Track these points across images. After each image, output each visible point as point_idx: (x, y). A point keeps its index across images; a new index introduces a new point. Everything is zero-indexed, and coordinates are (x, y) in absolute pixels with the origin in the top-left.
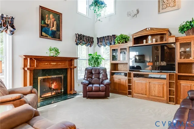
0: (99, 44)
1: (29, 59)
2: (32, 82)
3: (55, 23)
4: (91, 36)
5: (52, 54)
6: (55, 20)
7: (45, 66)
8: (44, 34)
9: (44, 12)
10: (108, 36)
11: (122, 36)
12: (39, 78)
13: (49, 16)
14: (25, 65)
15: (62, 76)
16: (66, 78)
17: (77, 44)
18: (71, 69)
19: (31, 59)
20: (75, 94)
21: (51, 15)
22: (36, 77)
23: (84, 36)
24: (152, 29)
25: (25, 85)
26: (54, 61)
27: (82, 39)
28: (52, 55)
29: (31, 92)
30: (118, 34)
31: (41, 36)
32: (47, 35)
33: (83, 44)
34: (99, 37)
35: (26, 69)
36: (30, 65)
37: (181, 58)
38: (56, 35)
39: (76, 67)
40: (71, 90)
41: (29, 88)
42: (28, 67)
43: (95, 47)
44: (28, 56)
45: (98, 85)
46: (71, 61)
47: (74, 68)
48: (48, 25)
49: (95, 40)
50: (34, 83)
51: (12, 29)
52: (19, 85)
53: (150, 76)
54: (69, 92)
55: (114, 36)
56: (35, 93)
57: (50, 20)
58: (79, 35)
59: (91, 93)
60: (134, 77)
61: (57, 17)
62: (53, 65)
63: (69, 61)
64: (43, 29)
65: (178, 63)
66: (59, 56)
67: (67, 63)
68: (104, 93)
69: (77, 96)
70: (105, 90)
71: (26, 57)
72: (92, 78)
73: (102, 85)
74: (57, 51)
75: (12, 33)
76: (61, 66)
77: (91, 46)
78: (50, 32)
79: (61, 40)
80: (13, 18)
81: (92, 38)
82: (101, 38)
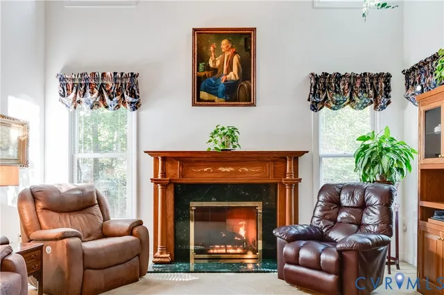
3: (236, 59)
4: (374, 71)
6: (235, 53)
7: (204, 174)
8: (204, 95)
9: (204, 41)
12: (192, 204)
15: (259, 206)
17: (315, 107)
18: (284, 187)
19: (164, 159)
23: (338, 77)
29: (130, 233)
31: (198, 101)
32: (213, 97)
33: (339, 104)
38: (238, 92)
42: (160, 176)
43: (403, 107)
46: (283, 162)
48: (215, 71)
49: (398, 83)
57: (222, 56)
58: (317, 79)
61: (242, 42)
62: (226, 173)
64: (203, 84)
66: (237, 149)
67: (269, 168)
72: (334, 221)
75: (134, 106)
76: (250, 174)
77: (378, 106)
78: (221, 88)
79: (253, 104)
80: (133, 76)
81: (379, 76)
82: (413, 69)
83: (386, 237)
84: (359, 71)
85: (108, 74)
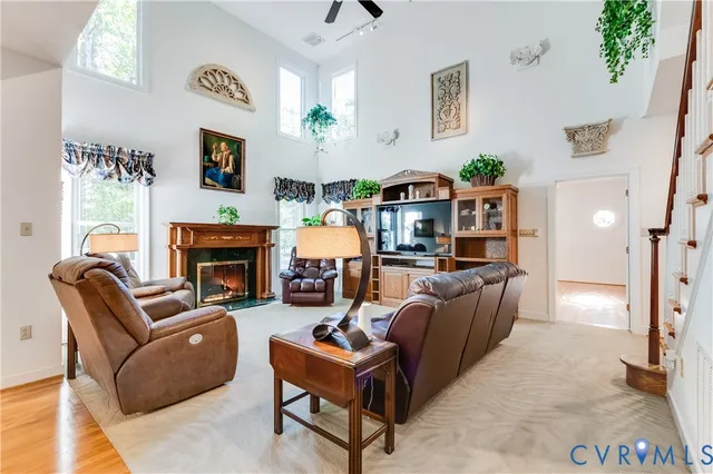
0: (327, 196)
1: (179, 229)
2: (185, 272)
3: (231, 158)
4: (308, 181)
5: (225, 219)
6: (231, 153)
7: (212, 241)
8: (208, 180)
9: (208, 140)
10: (343, 182)
11: (364, 182)
12: (199, 265)
13: (219, 145)
14: (173, 241)
15: (245, 262)
16: (253, 266)
17: (278, 199)
18: (264, 249)
19: (183, 229)
20: (272, 298)
21: (223, 144)
22: (193, 264)
23: (292, 182)
24: (413, 173)
25: (173, 275)
26: (227, 233)
27: (287, 188)
28: (223, 221)
29: (182, 287)
30: (360, 178)
31: (204, 184)
32: (215, 183)
33: (291, 198)
34: (326, 183)
35: (174, 247)
36: (182, 241)
37: (460, 229)
38: (233, 182)
39: (273, 245)
40: (263, 290)
41: (179, 279)
42: (179, 243)
43: (319, 203)
44: (179, 224)
45: (312, 281)
46: (263, 232)
47: (269, 248)
48: (216, 164)
49: (319, 190)
50: (190, 274)
51: (149, 176)
52: (162, 274)
53: (418, 264)
54: (259, 296)
55: (353, 181)
56: (189, 289)
57: (221, 153)
58: (281, 181)
59: (296, 295)
60: (384, 264)
61: (235, 147)
62: (226, 241)
63: (259, 233)
64: (208, 172)
65: (457, 239)
66: (237, 223)
67: (255, 237)
68: (321, 296)
69: (274, 303)
70: (323, 289)
71: (174, 226)
72: (304, 267)
73: (321, 280)
74: (233, 213)
75: (150, 182)
76: (242, 241)
77: (309, 201)
78: (221, 177)
79: (243, 192)
80: (151, 156)
81: (310, 184)
82: (329, 185)
83: (334, 272)
84: (302, 180)
85: (125, 150)
